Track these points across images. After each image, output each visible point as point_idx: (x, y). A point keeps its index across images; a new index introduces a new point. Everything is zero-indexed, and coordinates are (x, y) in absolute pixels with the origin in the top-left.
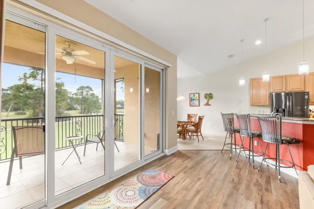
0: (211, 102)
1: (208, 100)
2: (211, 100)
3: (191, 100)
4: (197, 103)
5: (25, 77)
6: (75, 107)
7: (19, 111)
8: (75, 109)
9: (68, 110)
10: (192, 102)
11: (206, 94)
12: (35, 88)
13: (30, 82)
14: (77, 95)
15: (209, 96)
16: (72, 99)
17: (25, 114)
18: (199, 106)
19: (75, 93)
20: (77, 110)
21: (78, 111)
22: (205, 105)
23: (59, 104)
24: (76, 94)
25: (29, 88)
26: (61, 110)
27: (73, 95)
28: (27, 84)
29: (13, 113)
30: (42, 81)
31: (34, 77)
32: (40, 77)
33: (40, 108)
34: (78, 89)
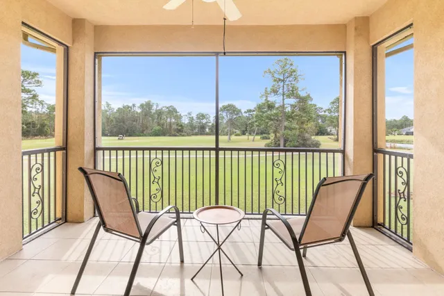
5: (267, 94)
6: (329, 130)
7: (264, 135)
8: (328, 134)
9: (317, 134)
12: (277, 105)
13: (272, 98)
14: (331, 112)
16: (324, 118)
17: (269, 139)
19: (327, 108)
20: (332, 135)
21: (332, 137)
23: (305, 126)
24: (329, 110)
25: (271, 107)
26: (307, 135)
27: (325, 112)
28: (269, 101)
29: (258, 137)
30: (283, 95)
31: (275, 92)
32: (281, 91)
33: (282, 132)
34: (333, 103)
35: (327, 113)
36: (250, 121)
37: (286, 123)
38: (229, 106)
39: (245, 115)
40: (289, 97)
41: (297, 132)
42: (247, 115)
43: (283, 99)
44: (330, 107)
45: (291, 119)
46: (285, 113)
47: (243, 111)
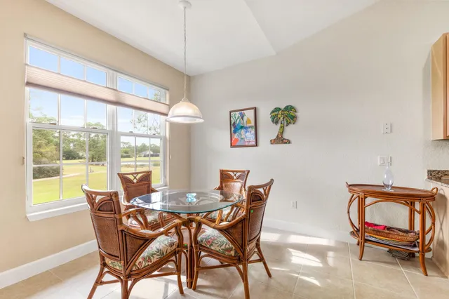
0: (290, 132)
1: (282, 128)
2: (291, 126)
3: (235, 128)
4: (250, 136)
10: (236, 136)
11: (277, 110)
15: (286, 116)
18: (256, 145)
22: (273, 142)
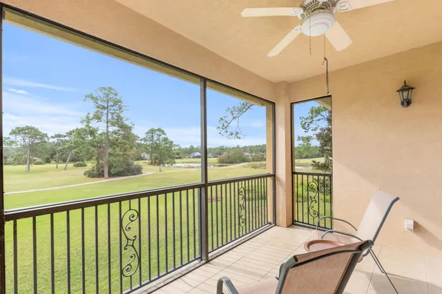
5: (88, 120)
6: (143, 156)
7: (78, 163)
9: (137, 160)
12: (99, 132)
13: (94, 124)
14: (147, 141)
16: (139, 145)
19: (143, 137)
20: (145, 159)
23: (128, 153)
24: (145, 140)
25: (92, 133)
26: (130, 160)
27: (141, 140)
28: (90, 127)
29: (71, 165)
30: (107, 123)
31: (98, 118)
32: (104, 118)
33: (106, 158)
34: (147, 133)
35: (143, 142)
36: (61, 148)
37: (110, 150)
38: (28, 128)
39: (51, 140)
40: (113, 124)
41: (121, 159)
42: (55, 140)
43: (108, 127)
44: (145, 136)
45: (115, 146)
46: (109, 139)
47: (49, 136)
